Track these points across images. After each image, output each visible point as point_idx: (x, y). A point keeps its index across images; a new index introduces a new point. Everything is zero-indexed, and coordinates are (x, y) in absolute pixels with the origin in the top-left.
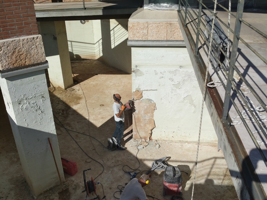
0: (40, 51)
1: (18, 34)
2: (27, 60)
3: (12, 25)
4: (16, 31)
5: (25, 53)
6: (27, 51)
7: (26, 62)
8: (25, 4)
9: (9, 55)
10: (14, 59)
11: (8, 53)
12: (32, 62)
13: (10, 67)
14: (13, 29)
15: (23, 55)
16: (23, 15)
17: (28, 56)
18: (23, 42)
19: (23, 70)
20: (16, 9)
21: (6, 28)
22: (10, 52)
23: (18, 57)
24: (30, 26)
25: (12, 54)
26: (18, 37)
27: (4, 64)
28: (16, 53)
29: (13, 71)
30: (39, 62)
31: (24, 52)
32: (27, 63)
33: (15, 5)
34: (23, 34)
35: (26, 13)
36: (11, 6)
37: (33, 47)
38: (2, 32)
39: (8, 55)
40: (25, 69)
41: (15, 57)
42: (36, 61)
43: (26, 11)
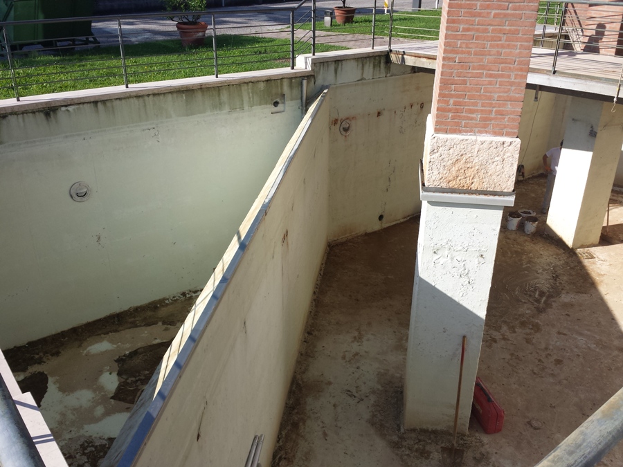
0: (507, 169)
1: (477, 130)
2: (475, 180)
3: (472, 111)
4: (476, 124)
5: (477, 168)
6: (481, 165)
7: (472, 183)
8: (509, 76)
9: (448, 163)
10: (454, 173)
11: (447, 159)
12: (484, 187)
13: (442, 184)
14: (472, 119)
15: (473, 169)
16: (499, 97)
17: (481, 174)
18: (481, 146)
19: (462, 196)
20: (490, 83)
21: (459, 116)
22: (451, 159)
23: (462, 171)
24: (505, 118)
25: (454, 164)
26: (475, 135)
27: (434, 178)
28: (462, 162)
29: (443, 192)
30: (498, 189)
31: (476, 164)
32: (474, 187)
33: (491, 76)
34: (486, 132)
35: (505, 95)
36: (482, 78)
37: (496, 159)
38: (449, 120)
39: (445, 163)
40: (467, 196)
41: (457, 169)
42: (493, 186)
43: (506, 90)
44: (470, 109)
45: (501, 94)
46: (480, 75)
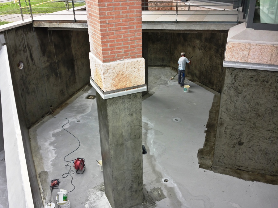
0: (141, 74)
1: (123, 57)
2: (128, 83)
3: (120, 48)
4: (123, 54)
6: (129, 74)
7: (126, 84)
8: (134, 27)
9: (114, 77)
10: (117, 82)
11: (113, 75)
12: (132, 84)
13: (113, 89)
14: (120, 52)
15: (126, 77)
16: (131, 39)
17: (130, 79)
18: (127, 65)
19: (123, 92)
20: (126, 32)
21: (114, 52)
22: (115, 75)
23: (121, 79)
24: (135, 49)
25: (116, 77)
26: (123, 60)
27: (108, 86)
28: (120, 75)
29: (114, 93)
30: (139, 84)
31: (127, 75)
32: (128, 86)
33: (125, 28)
34: (128, 58)
35: (133, 37)
36: (121, 30)
37: (135, 70)
38: (109, 55)
39: (112, 78)
40: (126, 91)
41: (118, 79)
42: (136, 83)
43: (133, 34)
44: (119, 47)
45: (132, 37)
46: (120, 29)
